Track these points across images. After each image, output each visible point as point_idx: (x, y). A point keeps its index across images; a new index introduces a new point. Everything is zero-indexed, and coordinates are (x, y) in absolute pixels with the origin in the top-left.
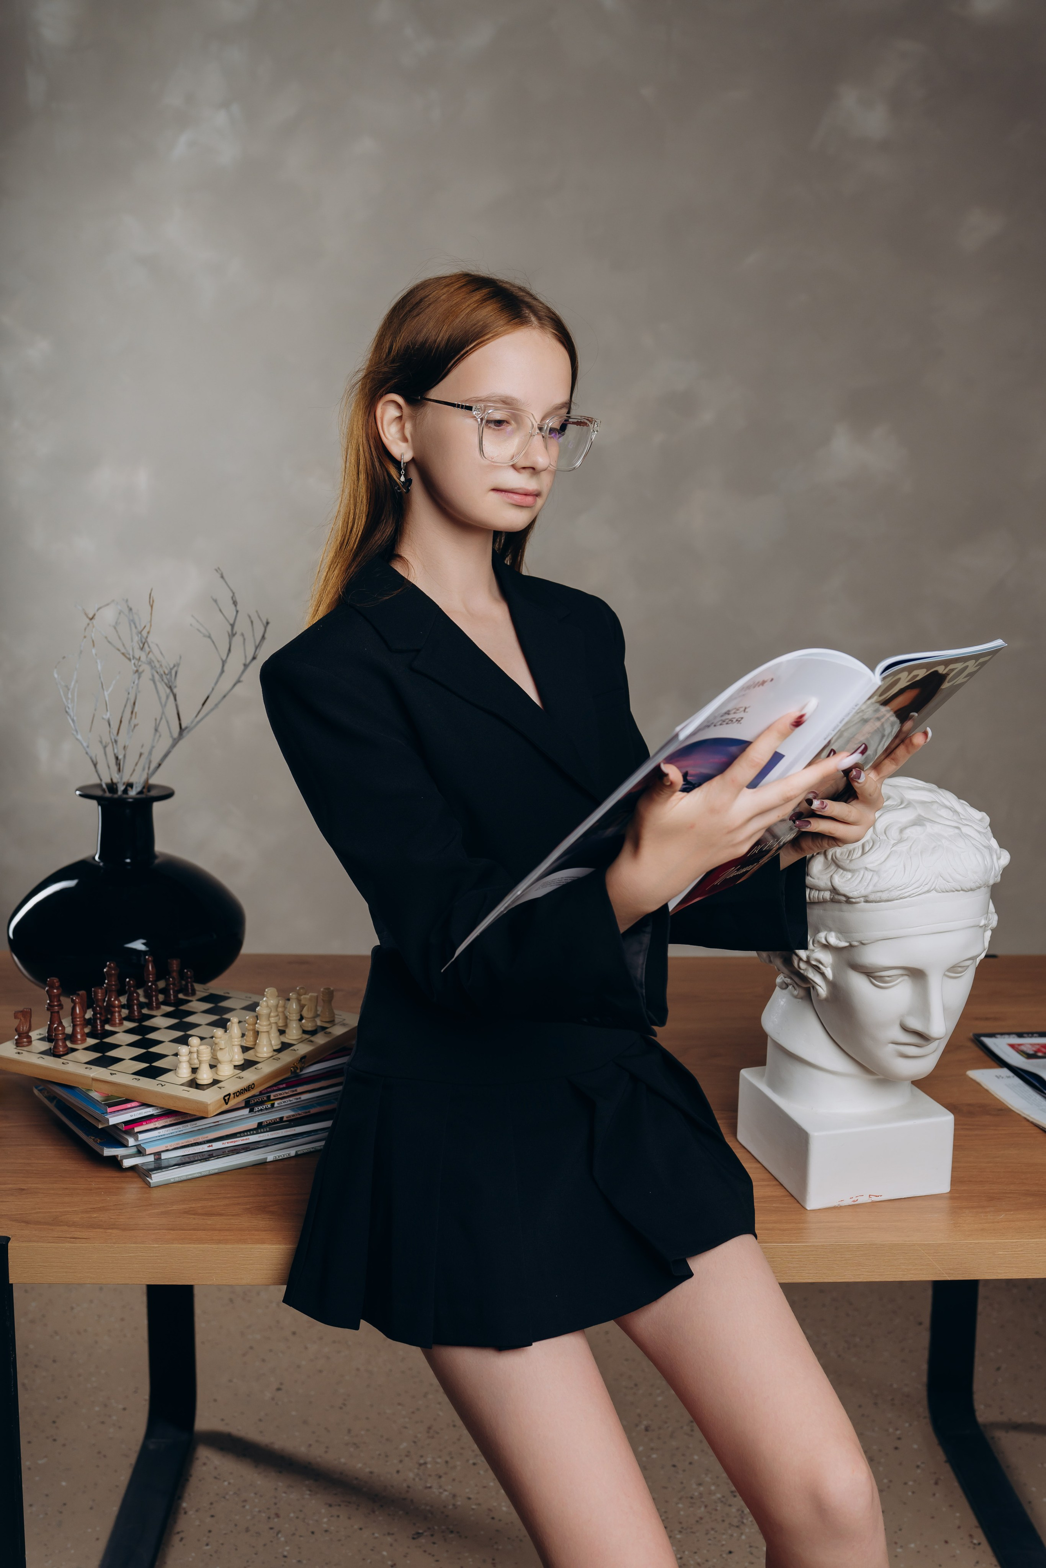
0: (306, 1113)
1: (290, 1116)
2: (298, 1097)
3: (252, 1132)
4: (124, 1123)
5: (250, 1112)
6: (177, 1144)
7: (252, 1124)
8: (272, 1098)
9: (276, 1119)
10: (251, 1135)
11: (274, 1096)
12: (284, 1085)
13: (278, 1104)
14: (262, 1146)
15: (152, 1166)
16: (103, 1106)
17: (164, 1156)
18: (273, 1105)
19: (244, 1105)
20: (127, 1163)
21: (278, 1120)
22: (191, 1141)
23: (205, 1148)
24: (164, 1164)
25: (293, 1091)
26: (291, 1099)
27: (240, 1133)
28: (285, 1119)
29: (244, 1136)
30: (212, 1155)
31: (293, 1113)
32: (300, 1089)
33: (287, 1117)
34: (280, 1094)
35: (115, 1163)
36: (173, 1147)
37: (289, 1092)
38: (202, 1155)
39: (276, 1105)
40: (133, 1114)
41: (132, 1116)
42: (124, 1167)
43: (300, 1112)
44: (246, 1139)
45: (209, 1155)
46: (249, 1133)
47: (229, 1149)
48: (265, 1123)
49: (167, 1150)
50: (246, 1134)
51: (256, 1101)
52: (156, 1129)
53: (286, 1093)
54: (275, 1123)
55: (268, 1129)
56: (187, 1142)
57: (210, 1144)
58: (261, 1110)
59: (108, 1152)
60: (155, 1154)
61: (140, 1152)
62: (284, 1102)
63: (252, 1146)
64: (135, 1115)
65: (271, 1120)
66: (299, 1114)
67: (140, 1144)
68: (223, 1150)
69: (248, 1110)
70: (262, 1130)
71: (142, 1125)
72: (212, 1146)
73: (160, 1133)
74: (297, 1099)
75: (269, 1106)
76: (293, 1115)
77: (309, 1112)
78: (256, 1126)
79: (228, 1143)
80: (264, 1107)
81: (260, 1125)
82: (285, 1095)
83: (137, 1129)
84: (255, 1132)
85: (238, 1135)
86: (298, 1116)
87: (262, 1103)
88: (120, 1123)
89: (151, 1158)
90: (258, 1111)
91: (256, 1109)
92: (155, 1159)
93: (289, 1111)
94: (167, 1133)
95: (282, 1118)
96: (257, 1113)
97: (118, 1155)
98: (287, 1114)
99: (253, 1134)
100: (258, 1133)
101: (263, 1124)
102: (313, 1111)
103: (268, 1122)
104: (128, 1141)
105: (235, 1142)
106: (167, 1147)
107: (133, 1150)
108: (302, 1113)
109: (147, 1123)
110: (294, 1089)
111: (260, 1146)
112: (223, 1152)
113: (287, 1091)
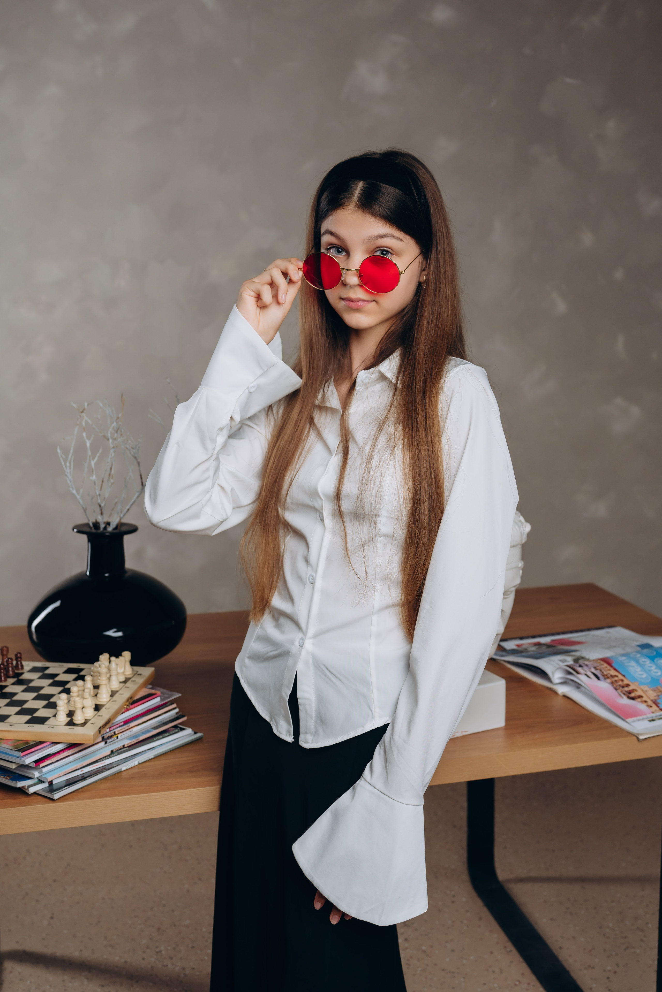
0: (137, 740)
1: (128, 744)
2: (131, 730)
3: (106, 758)
4: (34, 762)
5: (106, 743)
6: (66, 772)
7: (109, 752)
8: (117, 733)
9: (121, 747)
10: (106, 759)
11: (118, 731)
12: (122, 723)
13: (121, 736)
14: (115, 765)
15: (48, 790)
16: (17, 752)
17: (54, 782)
18: (117, 738)
19: (100, 739)
20: (32, 790)
21: (122, 747)
22: (73, 769)
23: (79, 773)
24: (55, 787)
25: (128, 727)
26: (127, 732)
27: (99, 759)
28: (126, 746)
29: (103, 760)
30: (84, 776)
31: (129, 741)
32: (132, 724)
33: (127, 745)
34: (121, 730)
35: (22, 791)
36: (63, 774)
37: (126, 727)
38: (78, 778)
39: (119, 737)
40: (38, 755)
41: (38, 756)
42: (30, 793)
43: (134, 740)
44: (104, 763)
45: (82, 777)
46: (105, 758)
47: (94, 771)
48: (115, 751)
49: (60, 777)
50: (103, 759)
51: (108, 736)
52: (52, 763)
53: (124, 728)
54: (120, 749)
55: (116, 754)
56: (71, 770)
57: (82, 769)
58: (111, 741)
59: (20, 784)
60: (49, 782)
61: (41, 781)
62: (124, 735)
63: (107, 767)
64: (40, 756)
65: (118, 748)
66: (134, 741)
67: (41, 776)
68: (90, 772)
69: (103, 743)
70: (113, 755)
71: (45, 761)
72: (83, 770)
73: (54, 766)
74: (131, 731)
75: (116, 738)
76: (130, 743)
77: (139, 739)
78: (109, 753)
79: (93, 767)
80: (113, 739)
81: (112, 752)
82: (124, 730)
83: (41, 765)
84: (108, 757)
85: (99, 761)
86: (133, 743)
87: (111, 737)
88: (31, 762)
89: (46, 785)
90: (109, 743)
91: (108, 741)
92: (49, 785)
93: (126, 740)
94: (59, 765)
95: (124, 746)
96: (109, 744)
97: (25, 786)
98: (127, 742)
99: (108, 758)
100: (110, 757)
101: (114, 751)
102: (142, 738)
103: (117, 749)
104: (34, 774)
105: (97, 766)
106: (59, 775)
107: (35, 781)
108: (135, 741)
109: (47, 760)
110: (128, 725)
111: (114, 766)
112: (90, 774)
113: (124, 727)
